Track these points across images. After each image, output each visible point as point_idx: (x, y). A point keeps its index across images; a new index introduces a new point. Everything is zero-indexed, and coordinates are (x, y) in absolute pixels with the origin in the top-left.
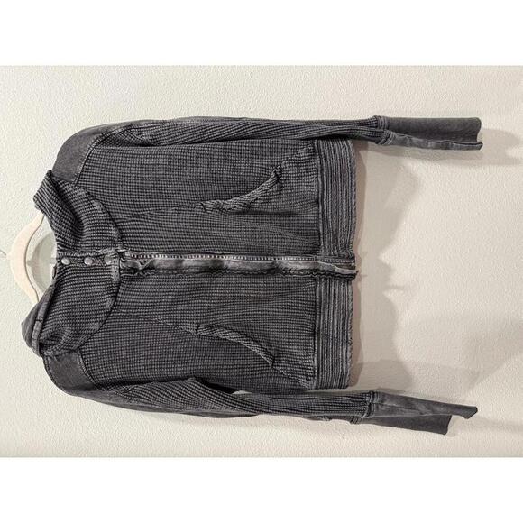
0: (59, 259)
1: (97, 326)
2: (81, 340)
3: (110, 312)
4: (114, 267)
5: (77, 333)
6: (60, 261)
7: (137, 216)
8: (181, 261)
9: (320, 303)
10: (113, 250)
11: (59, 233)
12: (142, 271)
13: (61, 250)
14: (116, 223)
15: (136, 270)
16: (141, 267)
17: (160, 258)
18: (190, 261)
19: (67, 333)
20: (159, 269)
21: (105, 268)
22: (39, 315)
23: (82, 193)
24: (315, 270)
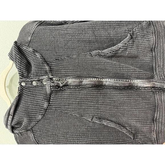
0: (20, 83)
1: (40, 117)
2: (32, 125)
3: (47, 110)
4: (47, 85)
5: (30, 121)
6: (21, 84)
7: (58, 60)
8: (82, 82)
9: (158, 105)
10: (47, 76)
11: (20, 70)
12: (62, 87)
13: (21, 78)
14: (48, 64)
15: (59, 87)
16: (61, 85)
17: (71, 80)
18: (86, 82)
19: (25, 121)
20: (70, 86)
21: (43, 86)
22: (11, 112)
23: (31, 49)
24: (153, 87)
